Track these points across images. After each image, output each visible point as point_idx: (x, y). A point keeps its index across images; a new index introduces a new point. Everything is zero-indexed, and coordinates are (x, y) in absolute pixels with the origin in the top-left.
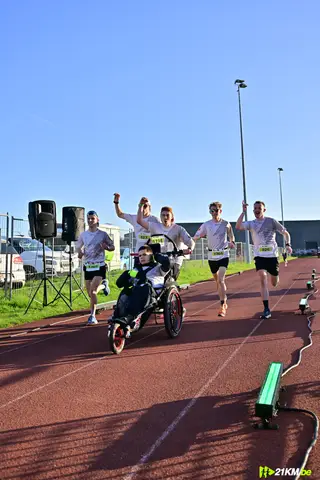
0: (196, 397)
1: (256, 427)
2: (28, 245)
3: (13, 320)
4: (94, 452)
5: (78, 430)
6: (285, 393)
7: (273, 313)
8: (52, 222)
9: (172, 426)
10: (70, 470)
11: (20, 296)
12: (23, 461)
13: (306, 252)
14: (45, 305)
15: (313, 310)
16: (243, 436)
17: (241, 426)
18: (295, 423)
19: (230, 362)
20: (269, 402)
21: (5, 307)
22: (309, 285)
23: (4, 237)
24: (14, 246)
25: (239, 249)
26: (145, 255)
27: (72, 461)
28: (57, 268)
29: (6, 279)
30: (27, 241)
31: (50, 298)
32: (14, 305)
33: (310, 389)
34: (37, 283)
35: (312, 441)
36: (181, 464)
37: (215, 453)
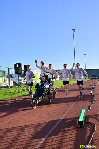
0: (61, 119)
1: (78, 127)
2: (14, 76)
3: (10, 97)
4: (33, 134)
5: (28, 128)
6: (86, 118)
7: (83, 95)
8: (21, 69)
9: (54, 127)
10: (26, 139)
11: (12, 90)
12: (13, 137)
13: (92, 78)
14: (19, 92)
15: (94, 94)
16: (75, 130)
17: (74, 127)
18: (89, 126)
19: (71, 109)
20: (82, 121)
21: (8, 93)
22: (93, 87)
23: (7, 74)
24: (10, 76)
25: (73, 77)
26: (43, 79)
27: (26, 137)
28: (22, 82)
29: (8, 85)
30: (14, 75)
31: (20, 91)
32: (10, 93)
33: (93, 117)
34: (17, 86)
35: (94, 131)
36: (57, 138)
37: (67, 135)
